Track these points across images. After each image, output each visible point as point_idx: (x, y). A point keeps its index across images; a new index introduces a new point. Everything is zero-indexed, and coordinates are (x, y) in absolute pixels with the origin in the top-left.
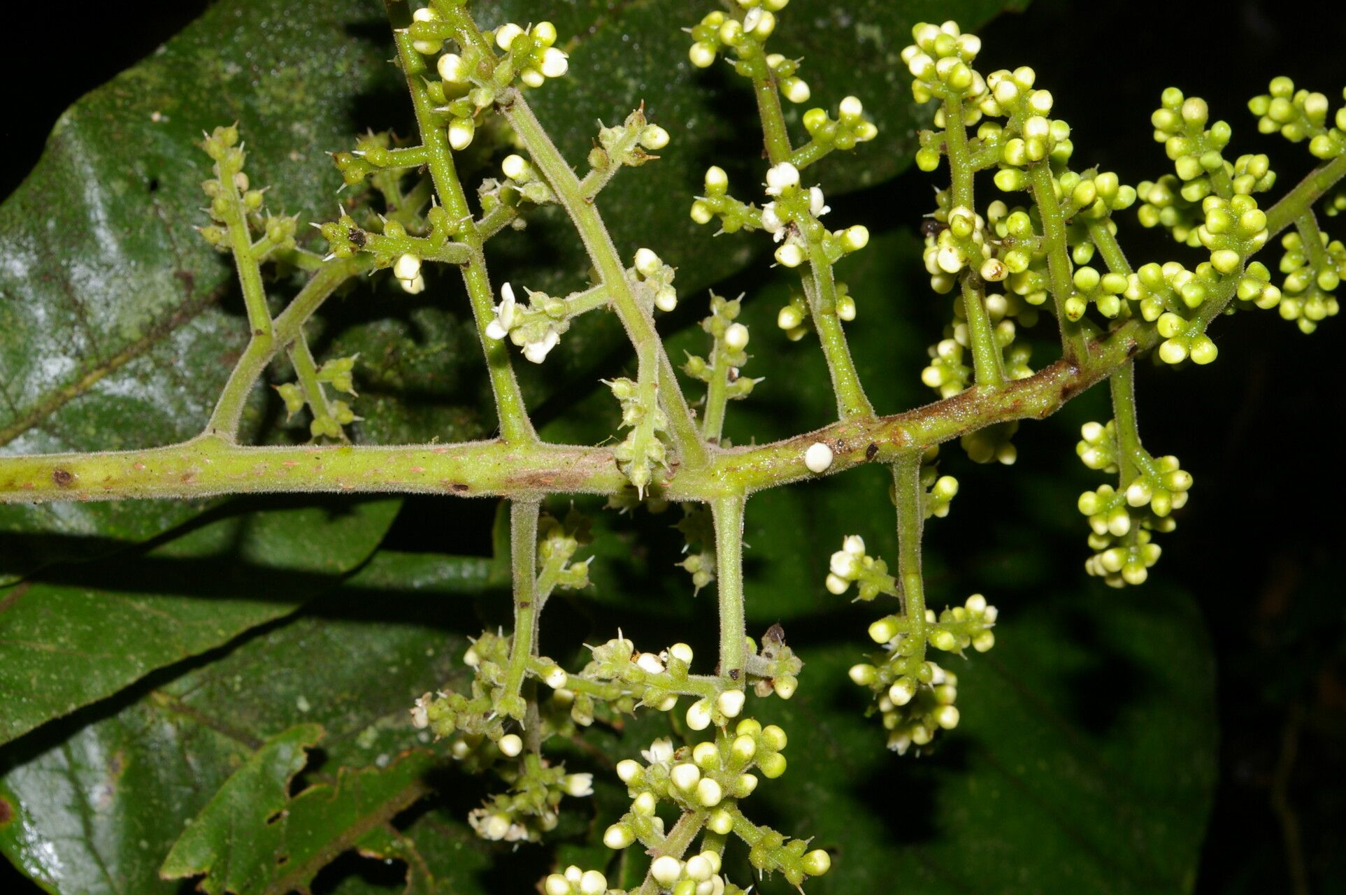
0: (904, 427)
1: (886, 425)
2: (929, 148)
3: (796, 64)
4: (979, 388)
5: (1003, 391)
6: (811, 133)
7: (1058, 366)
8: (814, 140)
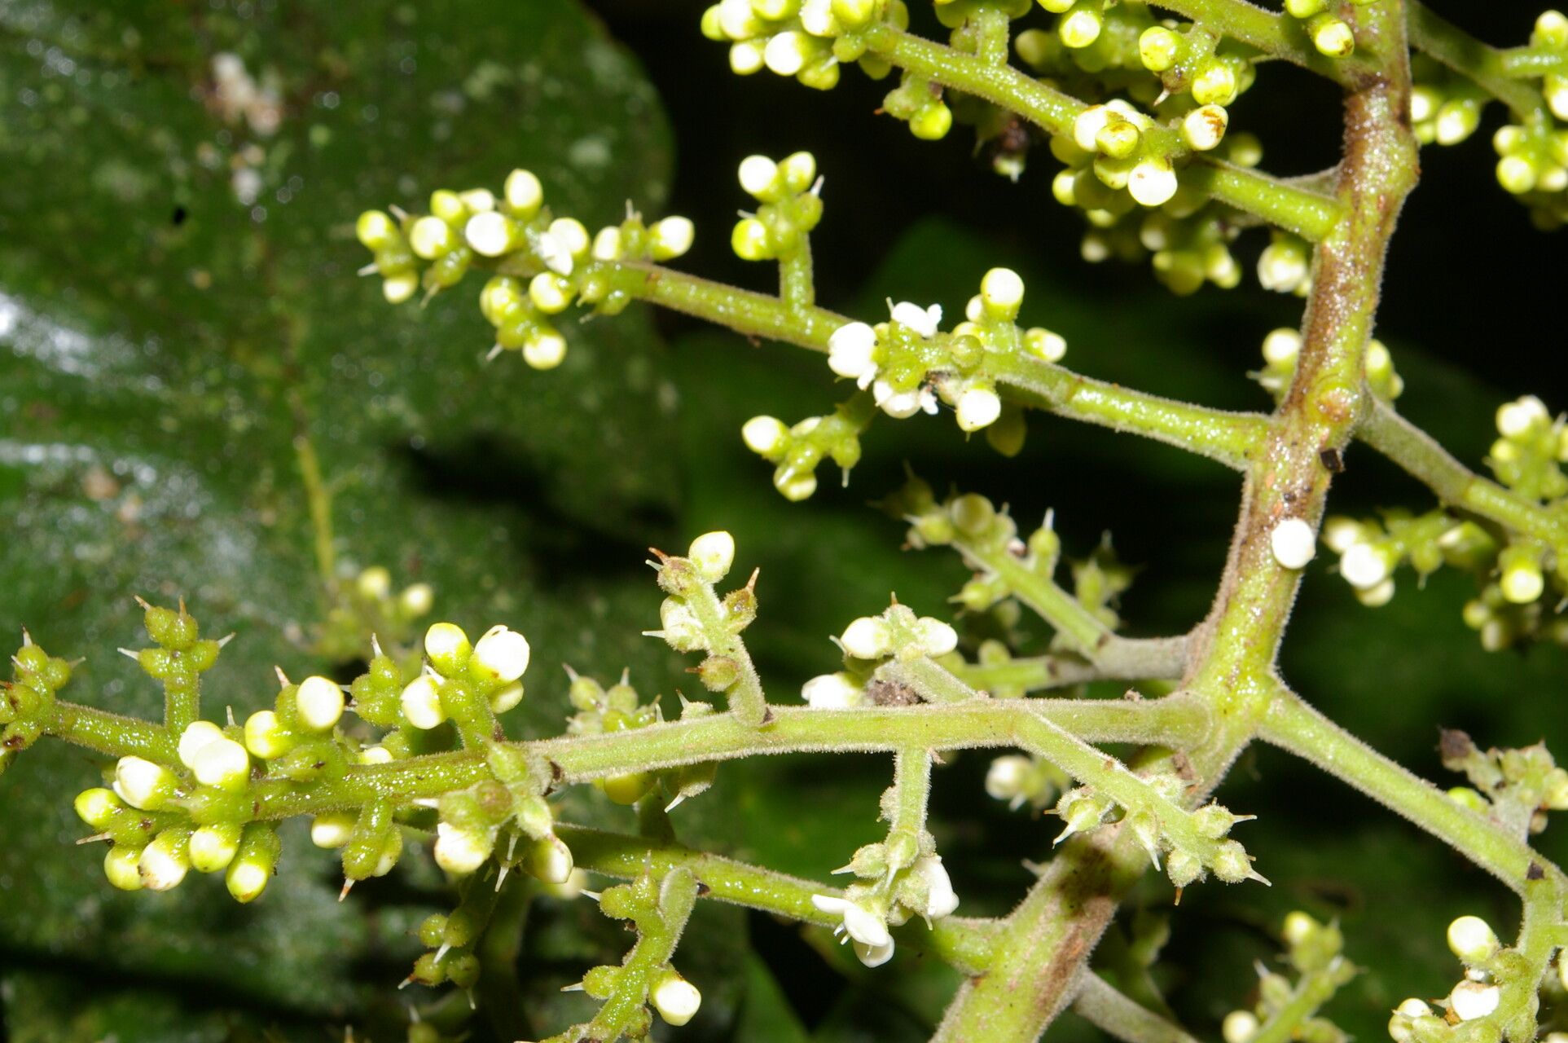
0: (1323, 390)
1: (1302, 412)
2: (918, 110)
3: (633, 217)
4: (1328, 244)
5: (1352, 211)
6: (769, 256)
7: (1357, 105)
8: (782, 258)
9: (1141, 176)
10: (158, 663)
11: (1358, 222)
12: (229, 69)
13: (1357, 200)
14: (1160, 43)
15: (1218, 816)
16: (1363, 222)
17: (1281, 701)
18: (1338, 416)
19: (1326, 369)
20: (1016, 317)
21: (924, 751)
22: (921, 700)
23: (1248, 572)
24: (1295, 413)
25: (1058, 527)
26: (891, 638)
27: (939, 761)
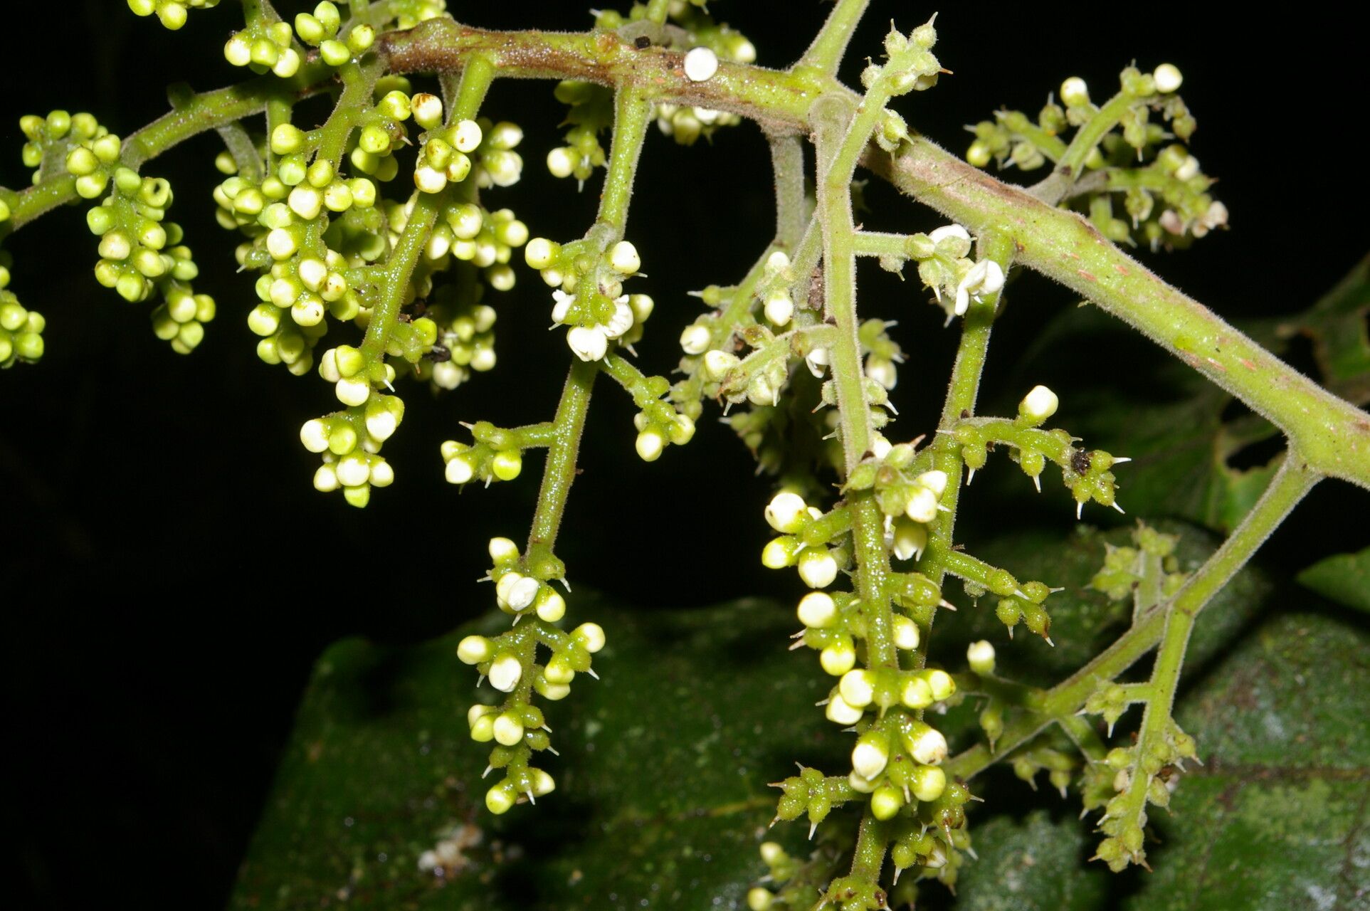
1: (611, 66)
9: (462, 141)
10: (819, 811)
11: (480, 45)
12: (428, 860)
13: (463, 50)
14: (372, 139)
15: (893, 38)
16: (481, 42)
17: (809, 60)
18: (613, 39)
19: (583, 54)
20: (559, 244)
21: (855, 235)
22: (822, 261)
23: (723, 90)
24: (612, 72)
25: (701, 287)
26: (778, 289)
27: (861, 226)
